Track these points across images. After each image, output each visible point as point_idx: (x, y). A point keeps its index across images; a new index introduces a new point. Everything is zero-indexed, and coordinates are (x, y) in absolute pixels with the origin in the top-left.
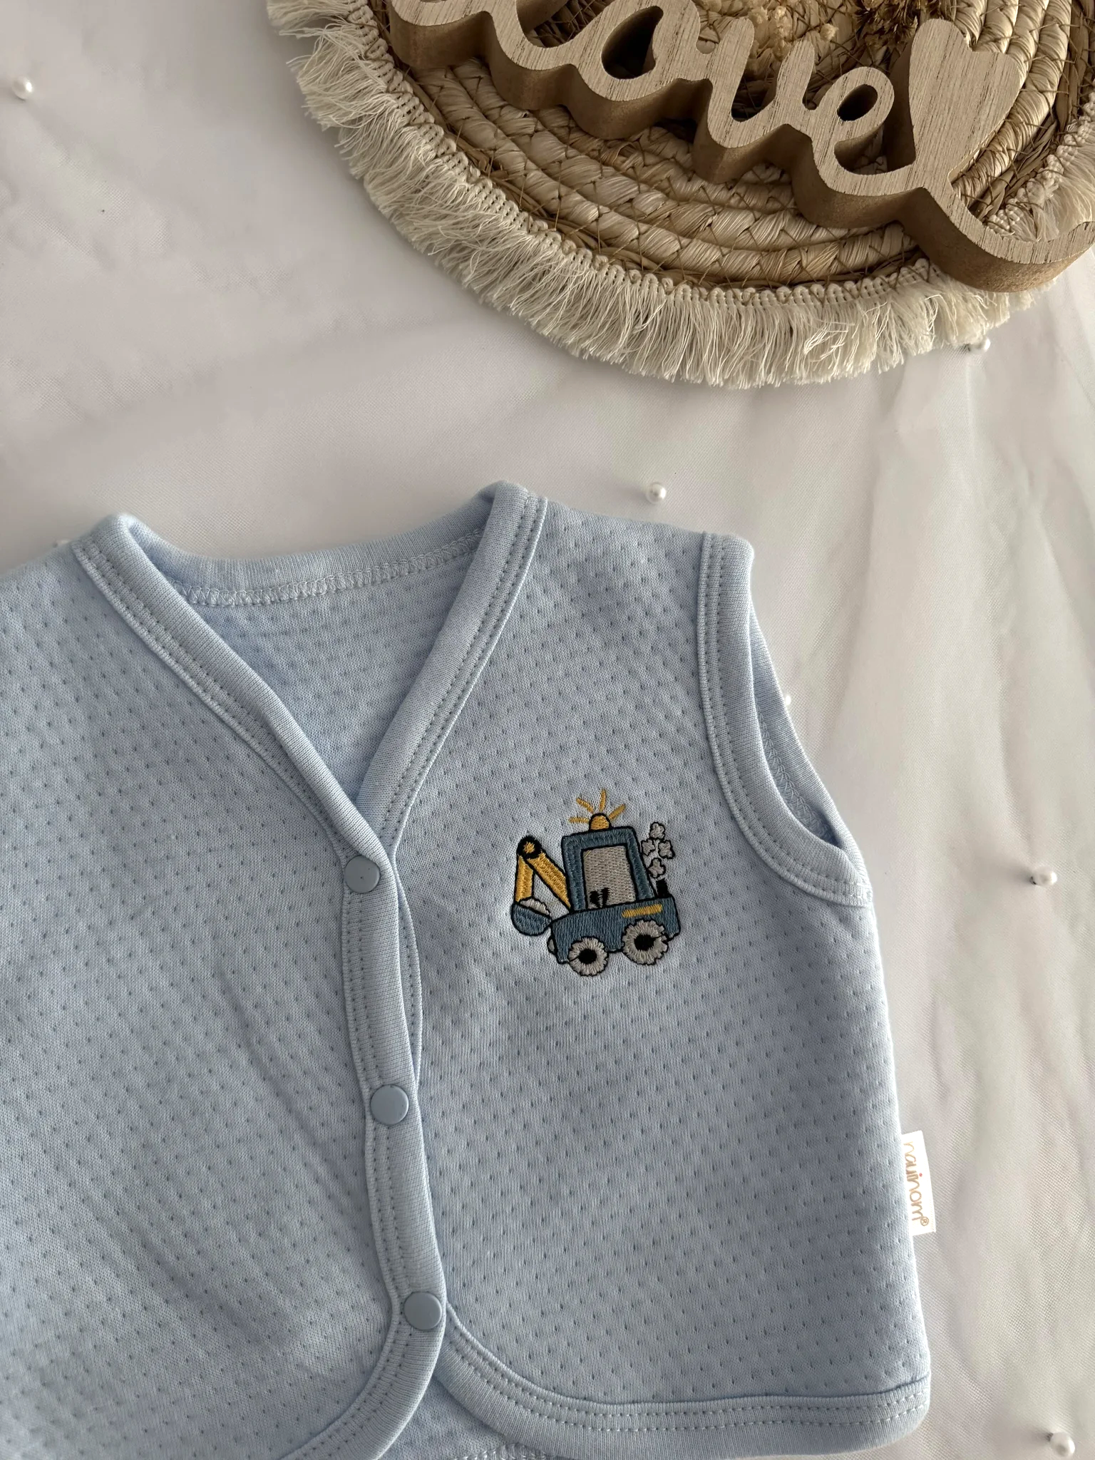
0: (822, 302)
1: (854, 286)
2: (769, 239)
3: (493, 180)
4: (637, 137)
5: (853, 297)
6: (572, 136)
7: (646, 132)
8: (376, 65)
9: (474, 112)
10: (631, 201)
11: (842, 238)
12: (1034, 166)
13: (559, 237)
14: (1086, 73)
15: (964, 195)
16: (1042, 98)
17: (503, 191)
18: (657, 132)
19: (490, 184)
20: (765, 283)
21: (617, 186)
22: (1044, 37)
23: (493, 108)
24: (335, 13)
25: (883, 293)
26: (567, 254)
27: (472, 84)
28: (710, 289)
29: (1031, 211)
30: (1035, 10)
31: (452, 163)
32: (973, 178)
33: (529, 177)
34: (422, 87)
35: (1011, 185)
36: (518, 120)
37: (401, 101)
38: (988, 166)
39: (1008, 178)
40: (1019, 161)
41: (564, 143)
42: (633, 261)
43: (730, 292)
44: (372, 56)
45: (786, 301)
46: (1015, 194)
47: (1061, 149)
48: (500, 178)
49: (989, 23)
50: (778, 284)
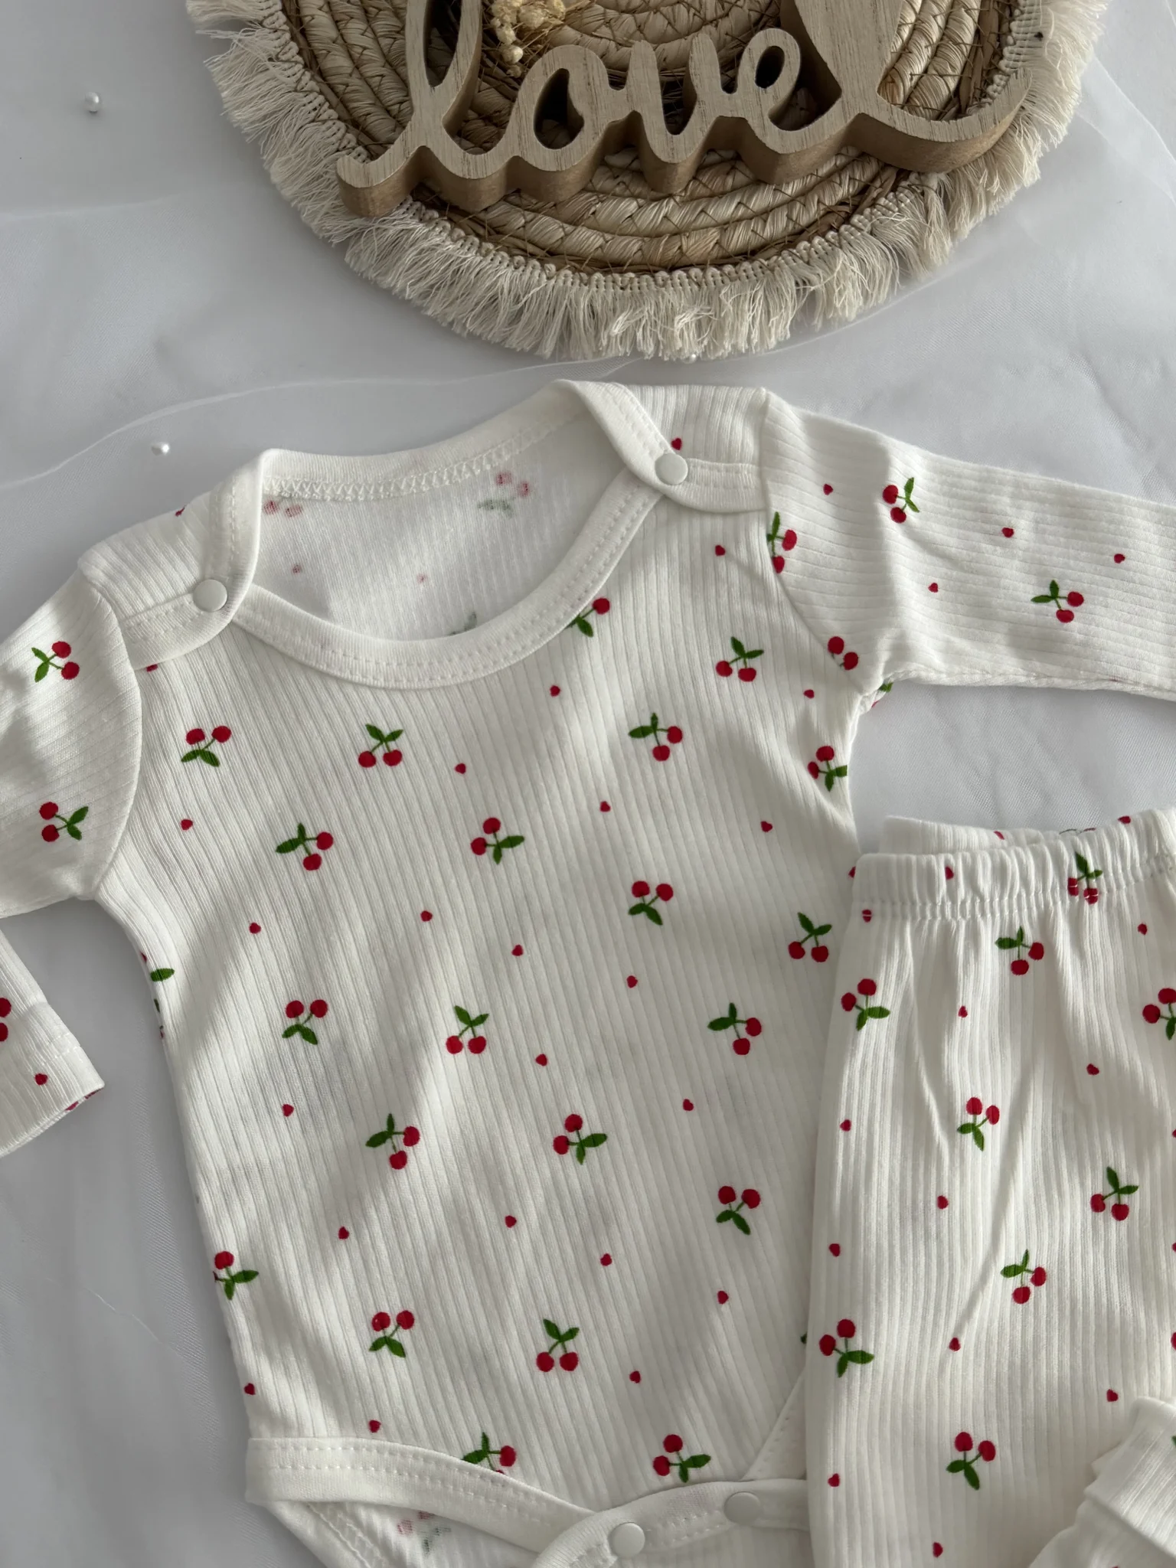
0: (699, 285)
1: (733, 270)
2: (652, 225)
5: (730, 280)
8: (286, 66)
9: (375, 109)
13: (448, 225)
14: (994, 54)
16: (941, 82)
20: (645, 268)
22: (951, 21)
25: (759, 274)
26: (456, 241)
28: (590, 274)
29: (923, 194)
34: (329, 85)
37: (308, 99)
42: (518, 248)
43: (610, 277)
44: (283, 58)
45: (664, 284)
50: (659, 269)
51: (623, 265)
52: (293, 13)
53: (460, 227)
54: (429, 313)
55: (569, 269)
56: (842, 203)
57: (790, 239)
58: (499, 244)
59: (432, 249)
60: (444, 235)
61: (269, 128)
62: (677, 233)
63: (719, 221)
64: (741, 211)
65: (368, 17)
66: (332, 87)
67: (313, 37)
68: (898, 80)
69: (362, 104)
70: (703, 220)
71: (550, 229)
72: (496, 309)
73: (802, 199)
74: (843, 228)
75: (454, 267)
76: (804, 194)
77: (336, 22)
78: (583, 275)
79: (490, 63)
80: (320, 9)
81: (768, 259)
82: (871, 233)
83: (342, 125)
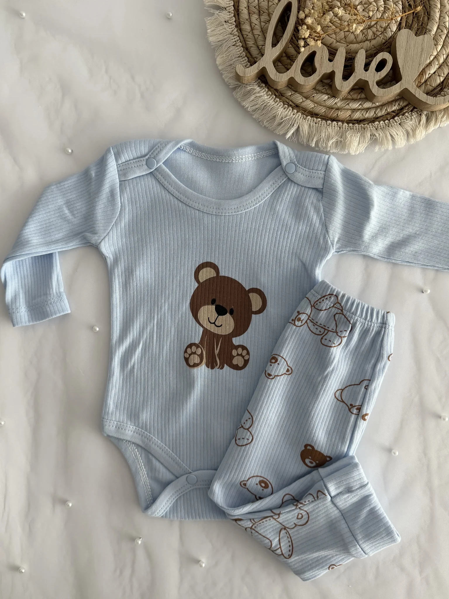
8: (230, 25)
24: (223, 6)
29: (420, 115)
31: (242, 60)
37: (234, 38)
42: (287, 102)
44: (230, 22)
45: (329, 125)
50: (329, 119)
51: (318, 115)
52: (236, 7)
53: (271, 91)
54: (254, 117)
55: (301, 113)
56: (393, 112)
57: (373, 119)
58: (281, 99)
59: (260, 97)
60: (265, 93)
61: (220, 45)
62: (338, 109)
63: (352, 108)
64: (360, 107)
65: (259, 15)
66: (242, 35)
67: (241, 17)
68: (424, 74)
69: (250, 43)
70: (347, 107)
71: (298, 99)
72: (275, 120)
73: (381, 107)
74: (391, 120)
75: (265, 104)
76: (382, 106)
77: (249, 13)
78: (304, 115)
79: (294, 38)
80: (245, 8)
81: (364, 125)
82: (400, 124)
83: (242, 49)
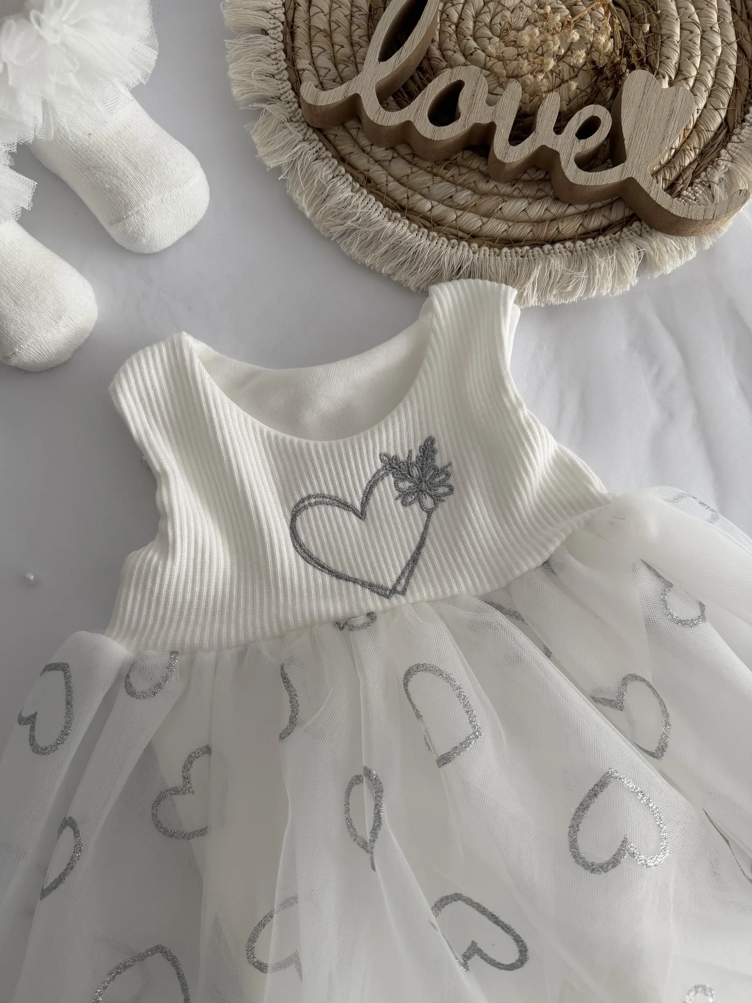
0: (572, 252)
1: (593, 242)
2: (538, 215)
3: (367, 190)
4: (455, 158)
5: (592, 248)
6: (415, 159)
7: (460, 154)
8: (296, 125)
9: (355, 150)
10: (451, 197)
11: (585, 212)
12: (711, 157)
13: (407, 222)
14: (748, 94)
15: (664, 179)
16: (716, 113)
17: (374, 196)
18: (467, 154)
19: (365, 192)
20: (536, 243)
21: (442, 188)
22: (719, 73)
23: (366, 146)
24: (273, 95)
25: (611, 245)
26: (412, 233)
27: (354, 132)
28: (500, 249)
29: (710, 186)
30: (712, 58)
31: (342, 181)
32: (670, 168)
33: (389, 186)
34: (325, 136)
35: (696, 171)
36: (381, 153)
37: (312, 145)
38: (681, 161)
39: (694, 166)
40: (702, 155)
41: (411, 164)
42: (453, 234)
43: (513, 249)
44: (294, 120)
45: (549, 253)
46: (699, 176)
47: (729, 145)
48: (371, 188)
49: (682, 68)
50: (544, 243)
51: (522, 241)
53: (415, 223)
55: (487, 246)
57: (627, 220)
58: (440, 232)
62: (555, 219)
69: (346, 147)
71: (473, 221)
78: (495, 249)
81: (614, 234)
83: (335, 161)
